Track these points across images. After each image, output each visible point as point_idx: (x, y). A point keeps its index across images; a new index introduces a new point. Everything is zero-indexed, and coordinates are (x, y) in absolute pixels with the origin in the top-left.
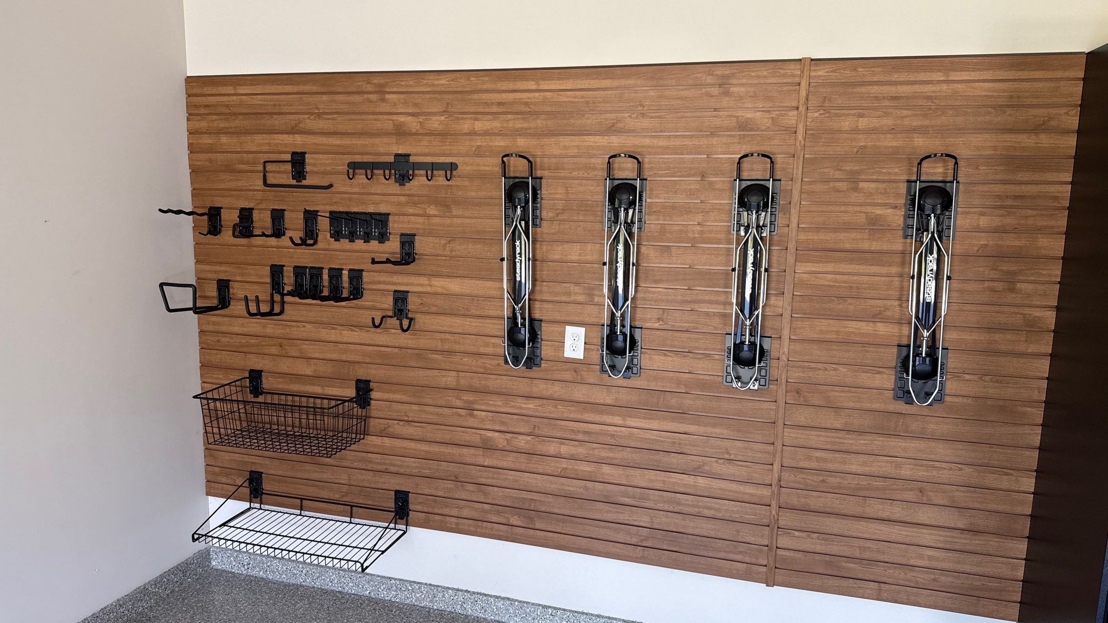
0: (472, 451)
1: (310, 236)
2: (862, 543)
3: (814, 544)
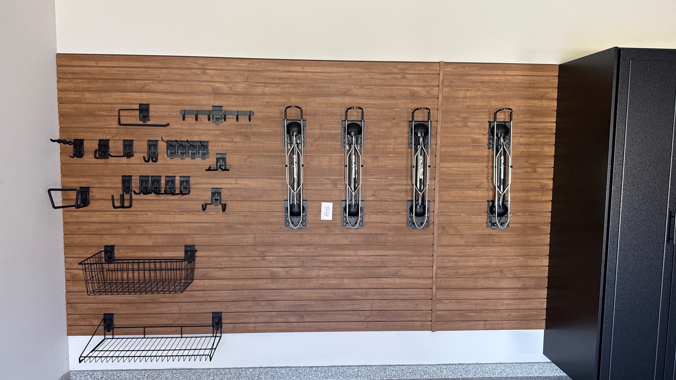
0: (264, 281)
1: (152, 157)
3: (454, 306)
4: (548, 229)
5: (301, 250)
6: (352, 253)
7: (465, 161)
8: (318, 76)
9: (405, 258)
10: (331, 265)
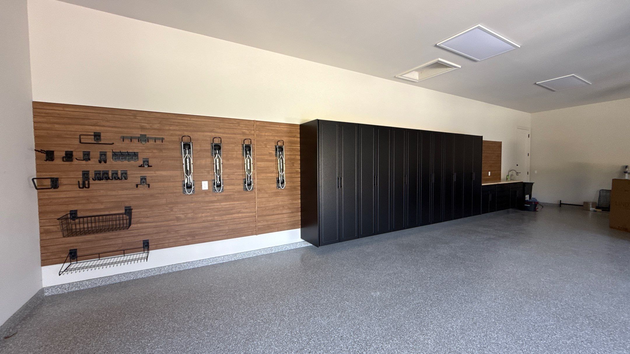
0: (172, 222)
1: (103, 159)
2: (274, 220)
3: (265, 223)
4: (299, 188)
5: (192, 205)
6: (218, 204)
7: (267, 162)
8: (198, 123)
9: (244, 205)
10: (208, 211)
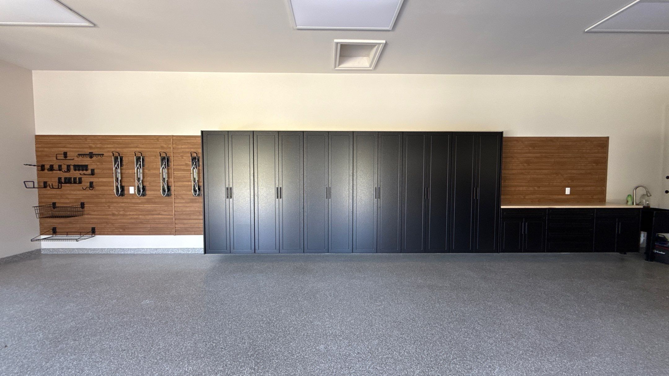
0: (110, 216)
1: (68, 170)
2: (191, 224)
3: (182, 226)
5: (123, 205)
6: (142, 206)
9: (163, 208)
10: (134, 210)
